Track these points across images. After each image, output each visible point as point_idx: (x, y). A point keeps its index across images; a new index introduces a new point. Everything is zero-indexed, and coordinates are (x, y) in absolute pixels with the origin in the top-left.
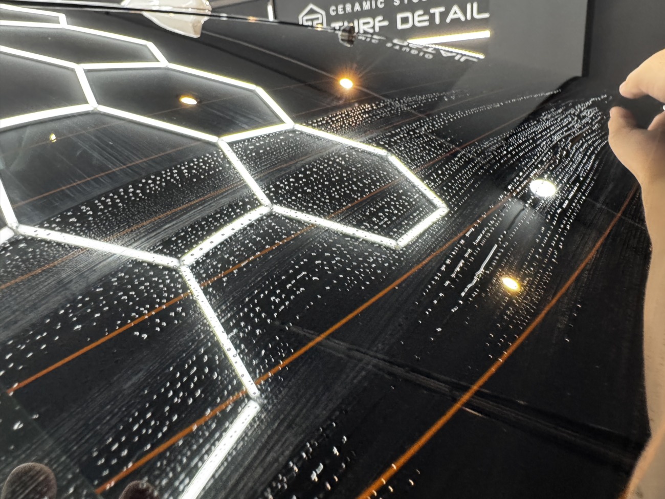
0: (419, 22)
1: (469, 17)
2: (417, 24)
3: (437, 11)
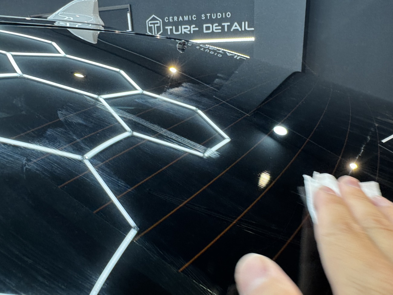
0: (216, 29)
2: (215, 31)
3: (226, 24)
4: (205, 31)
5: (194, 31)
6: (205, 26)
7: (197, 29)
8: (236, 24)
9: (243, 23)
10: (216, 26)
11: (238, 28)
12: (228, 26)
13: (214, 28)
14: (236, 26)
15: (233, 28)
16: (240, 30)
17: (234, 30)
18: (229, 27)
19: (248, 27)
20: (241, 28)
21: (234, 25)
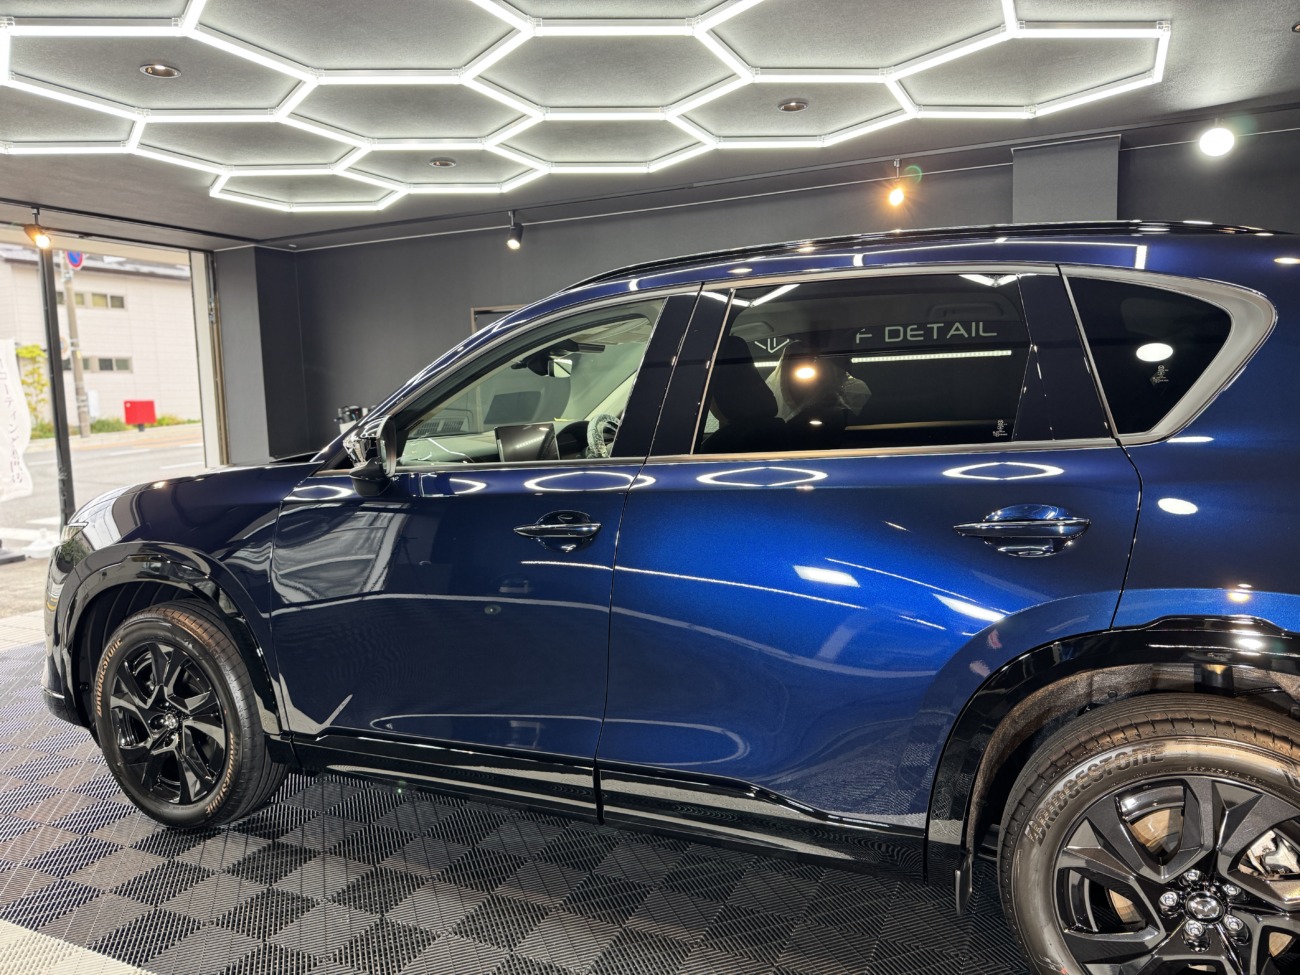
0: (912, 336)
1: (974, 334)
2: (909, 338)
3: (935, 326)
4: (887, 340)
5: (861, 339)
6: (887, 329)
7: (870, 335)
8: (957, 324)
9: (974, 324)
10: (912, 330)
11: (962, 331)
12: (938, 328)
13: (909, 333)
14: (957, 329)
15: (952, 332)
16: (966, 336)
17: (952, 336)
18: (942, 332)
19: (984, 332)
20: (969, 332)
21: (954, 328)
